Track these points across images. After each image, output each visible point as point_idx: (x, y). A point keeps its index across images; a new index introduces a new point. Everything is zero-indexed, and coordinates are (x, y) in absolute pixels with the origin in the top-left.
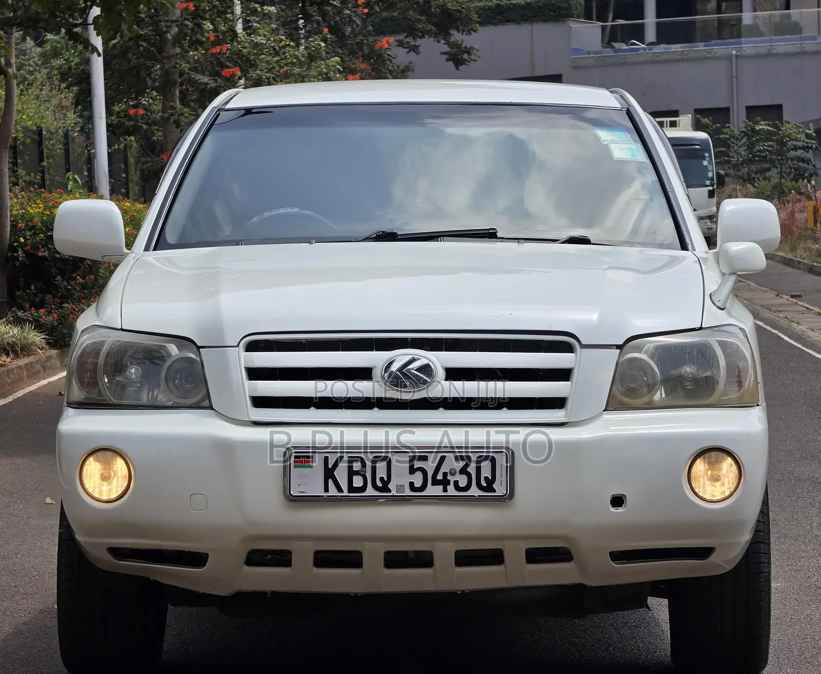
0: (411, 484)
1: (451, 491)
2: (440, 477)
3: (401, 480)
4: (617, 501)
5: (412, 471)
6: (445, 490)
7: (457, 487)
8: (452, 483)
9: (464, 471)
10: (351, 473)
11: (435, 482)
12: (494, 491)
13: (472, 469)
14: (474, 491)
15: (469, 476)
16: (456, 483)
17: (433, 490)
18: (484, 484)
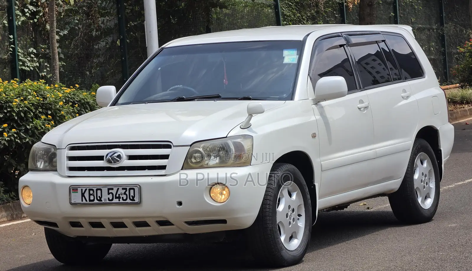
0: (109, 198)
1: (121, 201)
2: (117, 196)
3: (105, 197)
4: (180, 203)
5: (109, 194)
6: (119, 200)
7: (123, 200)
8: (121, 198)
9: (125, 193)
10: (90, 195)
11: (116, 198)
12: (135, 201)
13: (127, 193)
14: (128, 201)
15: (127, 195)
16: (123, 198)
17: (116, 201)
18: (131, 198)
